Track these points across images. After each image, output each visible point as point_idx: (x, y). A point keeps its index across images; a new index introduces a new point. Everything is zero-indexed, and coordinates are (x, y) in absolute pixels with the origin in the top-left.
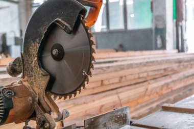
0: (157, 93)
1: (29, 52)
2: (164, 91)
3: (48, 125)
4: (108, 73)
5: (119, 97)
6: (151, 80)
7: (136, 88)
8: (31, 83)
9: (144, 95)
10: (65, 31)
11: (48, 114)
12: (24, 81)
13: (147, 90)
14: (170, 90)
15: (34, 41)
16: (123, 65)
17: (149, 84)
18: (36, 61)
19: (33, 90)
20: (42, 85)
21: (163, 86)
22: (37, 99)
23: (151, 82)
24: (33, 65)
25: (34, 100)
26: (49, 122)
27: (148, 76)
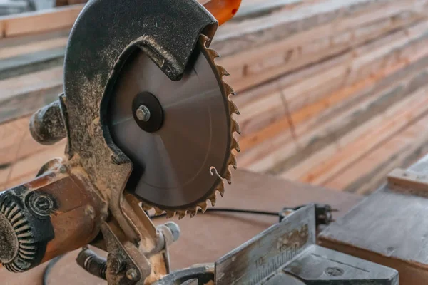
0: (372, 76)
1: (79, 99)
2: (390, 70)
3: (134, 274)
4: (258, 46)
5: (283, 98)
6: (360, 45)
7: (324, 70)
8: (90, 171)
9: (342, 86)
10: (166, 73)
11: (134, 246)
12: (73, 166)
13: (349, 71)
14: (402, 65)
15: (90, 77)
16: (295, 22)
17: (355, 56)
18: (99, 128)
19: (95, 186)
20: (115, 181)
21: (386, 57)
22: (105, 210)
23: (359, 51)
24: (91, 130)
25: (98, 213)
26: (135, 268)
27: (353, 38)
